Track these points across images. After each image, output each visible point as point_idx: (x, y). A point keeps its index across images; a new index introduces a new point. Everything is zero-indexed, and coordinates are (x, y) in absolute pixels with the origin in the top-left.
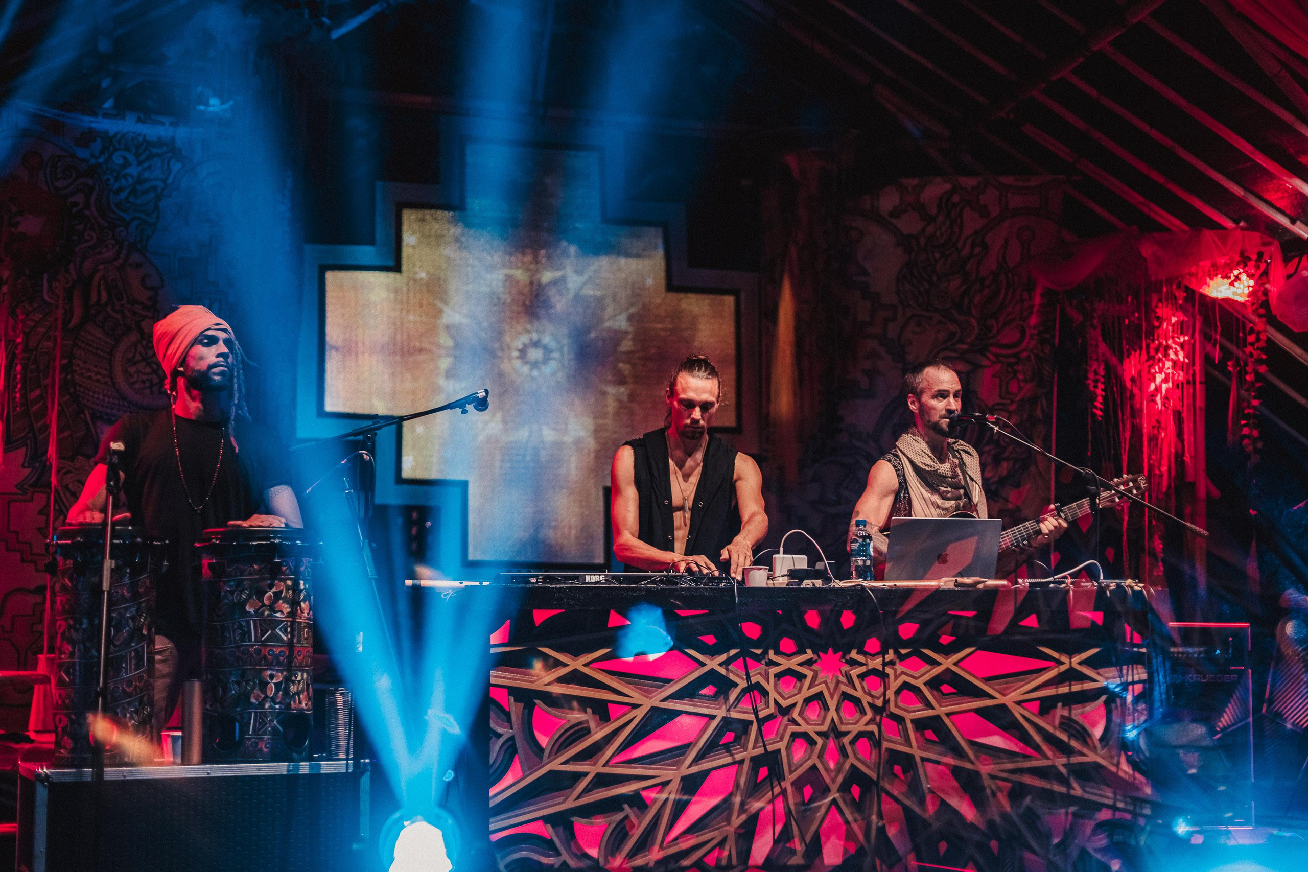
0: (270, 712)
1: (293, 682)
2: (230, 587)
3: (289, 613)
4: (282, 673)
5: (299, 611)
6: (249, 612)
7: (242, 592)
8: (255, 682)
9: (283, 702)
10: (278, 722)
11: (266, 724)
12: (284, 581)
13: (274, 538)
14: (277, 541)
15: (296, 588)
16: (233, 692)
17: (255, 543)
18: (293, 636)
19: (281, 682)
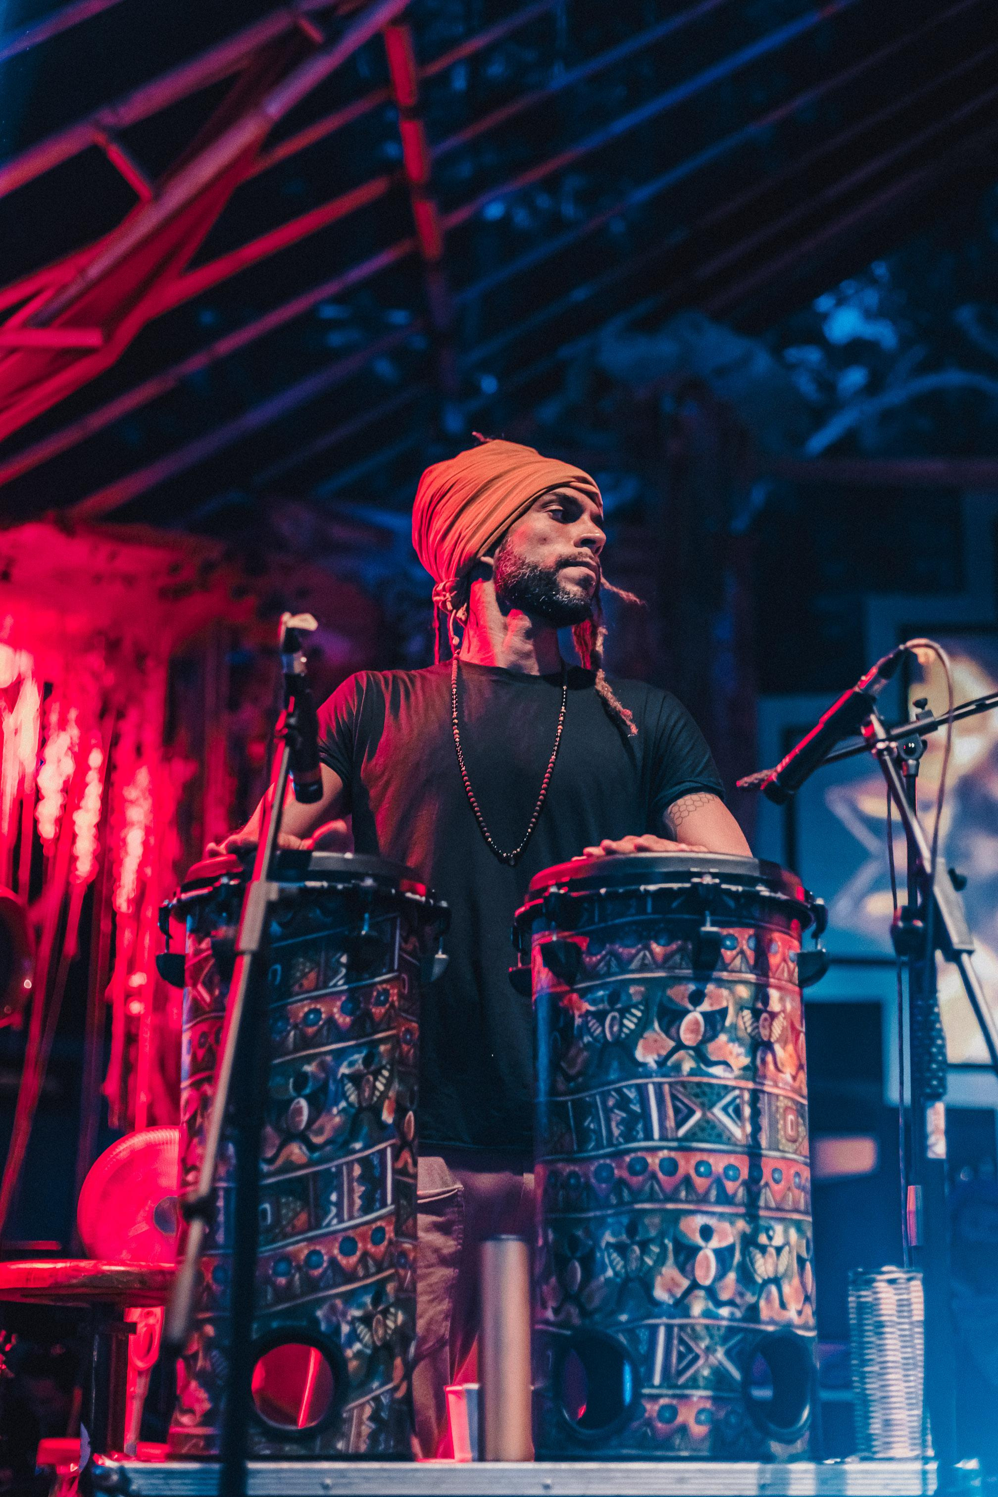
0: (707, 1327)
1: (763, 1249)
2: (593, 1002)
3: (745, 1068)
4: (732, 1223)
5: (771, 1067)
6: (644, 1065)
7: (624, 1012)
8: (664, 1247)
9: (738, 1300)
10: (728, 1354)
11: (696, 1358)
12: (729, 984)
13: (700, 875)
14: (708, 880)
15: (760, 1005)
16: (610, 1273)
17: (652, 888)
18: (757, 1129)
19: (731, 1249)
